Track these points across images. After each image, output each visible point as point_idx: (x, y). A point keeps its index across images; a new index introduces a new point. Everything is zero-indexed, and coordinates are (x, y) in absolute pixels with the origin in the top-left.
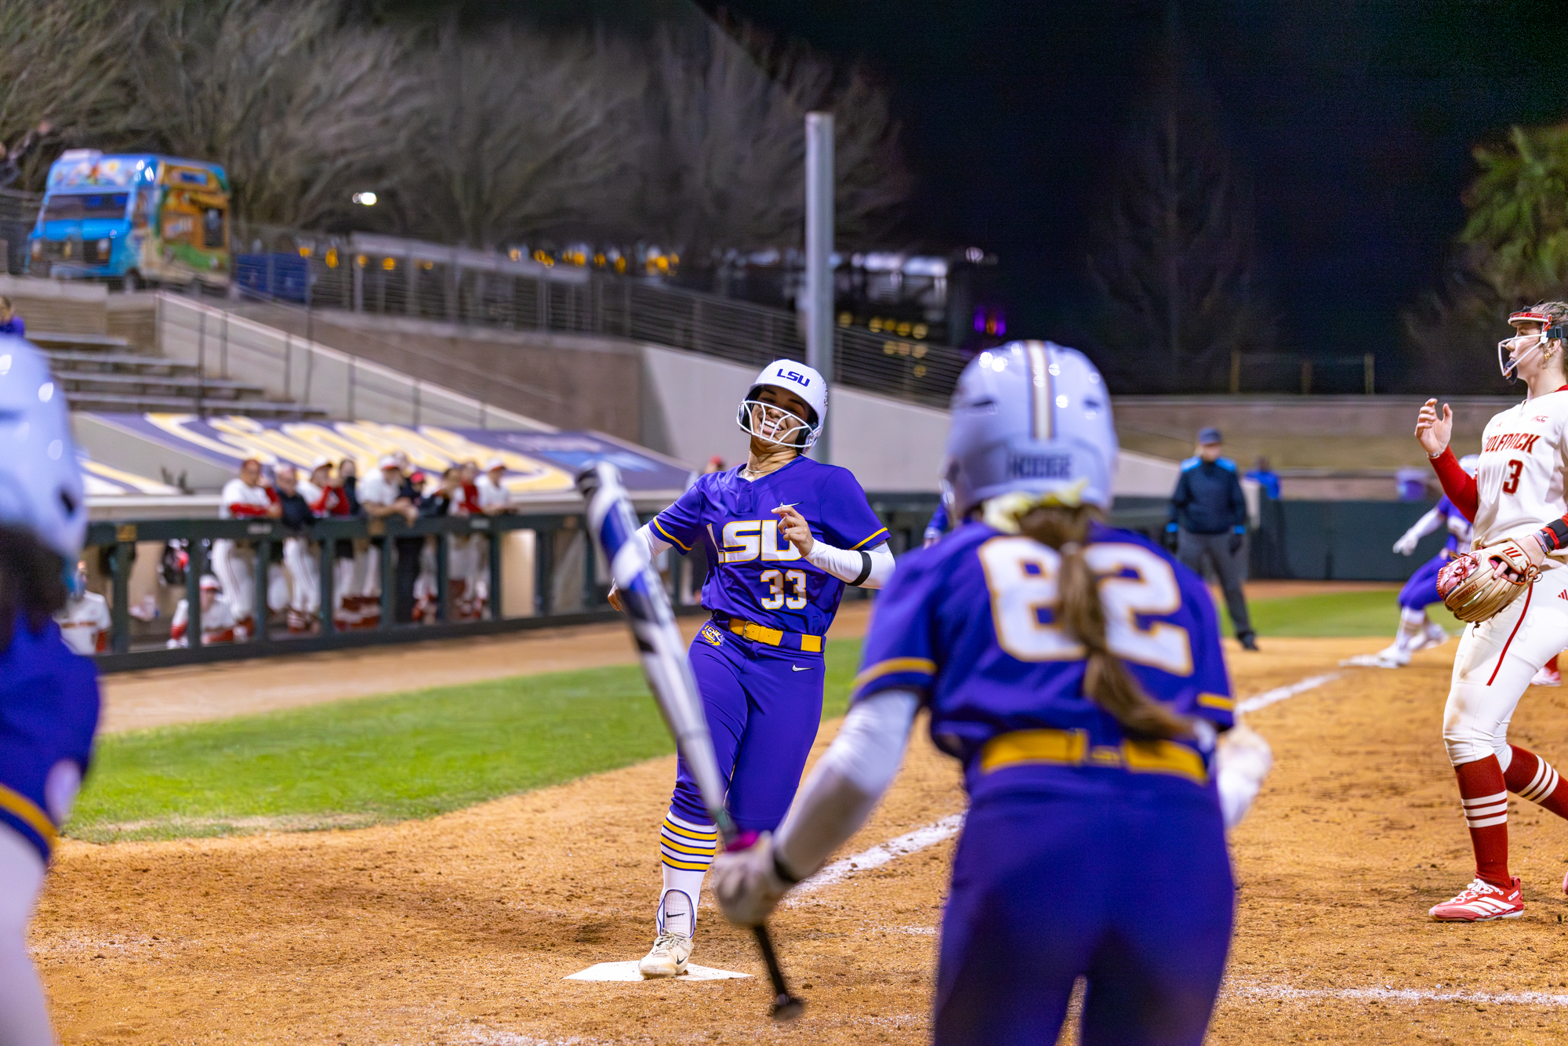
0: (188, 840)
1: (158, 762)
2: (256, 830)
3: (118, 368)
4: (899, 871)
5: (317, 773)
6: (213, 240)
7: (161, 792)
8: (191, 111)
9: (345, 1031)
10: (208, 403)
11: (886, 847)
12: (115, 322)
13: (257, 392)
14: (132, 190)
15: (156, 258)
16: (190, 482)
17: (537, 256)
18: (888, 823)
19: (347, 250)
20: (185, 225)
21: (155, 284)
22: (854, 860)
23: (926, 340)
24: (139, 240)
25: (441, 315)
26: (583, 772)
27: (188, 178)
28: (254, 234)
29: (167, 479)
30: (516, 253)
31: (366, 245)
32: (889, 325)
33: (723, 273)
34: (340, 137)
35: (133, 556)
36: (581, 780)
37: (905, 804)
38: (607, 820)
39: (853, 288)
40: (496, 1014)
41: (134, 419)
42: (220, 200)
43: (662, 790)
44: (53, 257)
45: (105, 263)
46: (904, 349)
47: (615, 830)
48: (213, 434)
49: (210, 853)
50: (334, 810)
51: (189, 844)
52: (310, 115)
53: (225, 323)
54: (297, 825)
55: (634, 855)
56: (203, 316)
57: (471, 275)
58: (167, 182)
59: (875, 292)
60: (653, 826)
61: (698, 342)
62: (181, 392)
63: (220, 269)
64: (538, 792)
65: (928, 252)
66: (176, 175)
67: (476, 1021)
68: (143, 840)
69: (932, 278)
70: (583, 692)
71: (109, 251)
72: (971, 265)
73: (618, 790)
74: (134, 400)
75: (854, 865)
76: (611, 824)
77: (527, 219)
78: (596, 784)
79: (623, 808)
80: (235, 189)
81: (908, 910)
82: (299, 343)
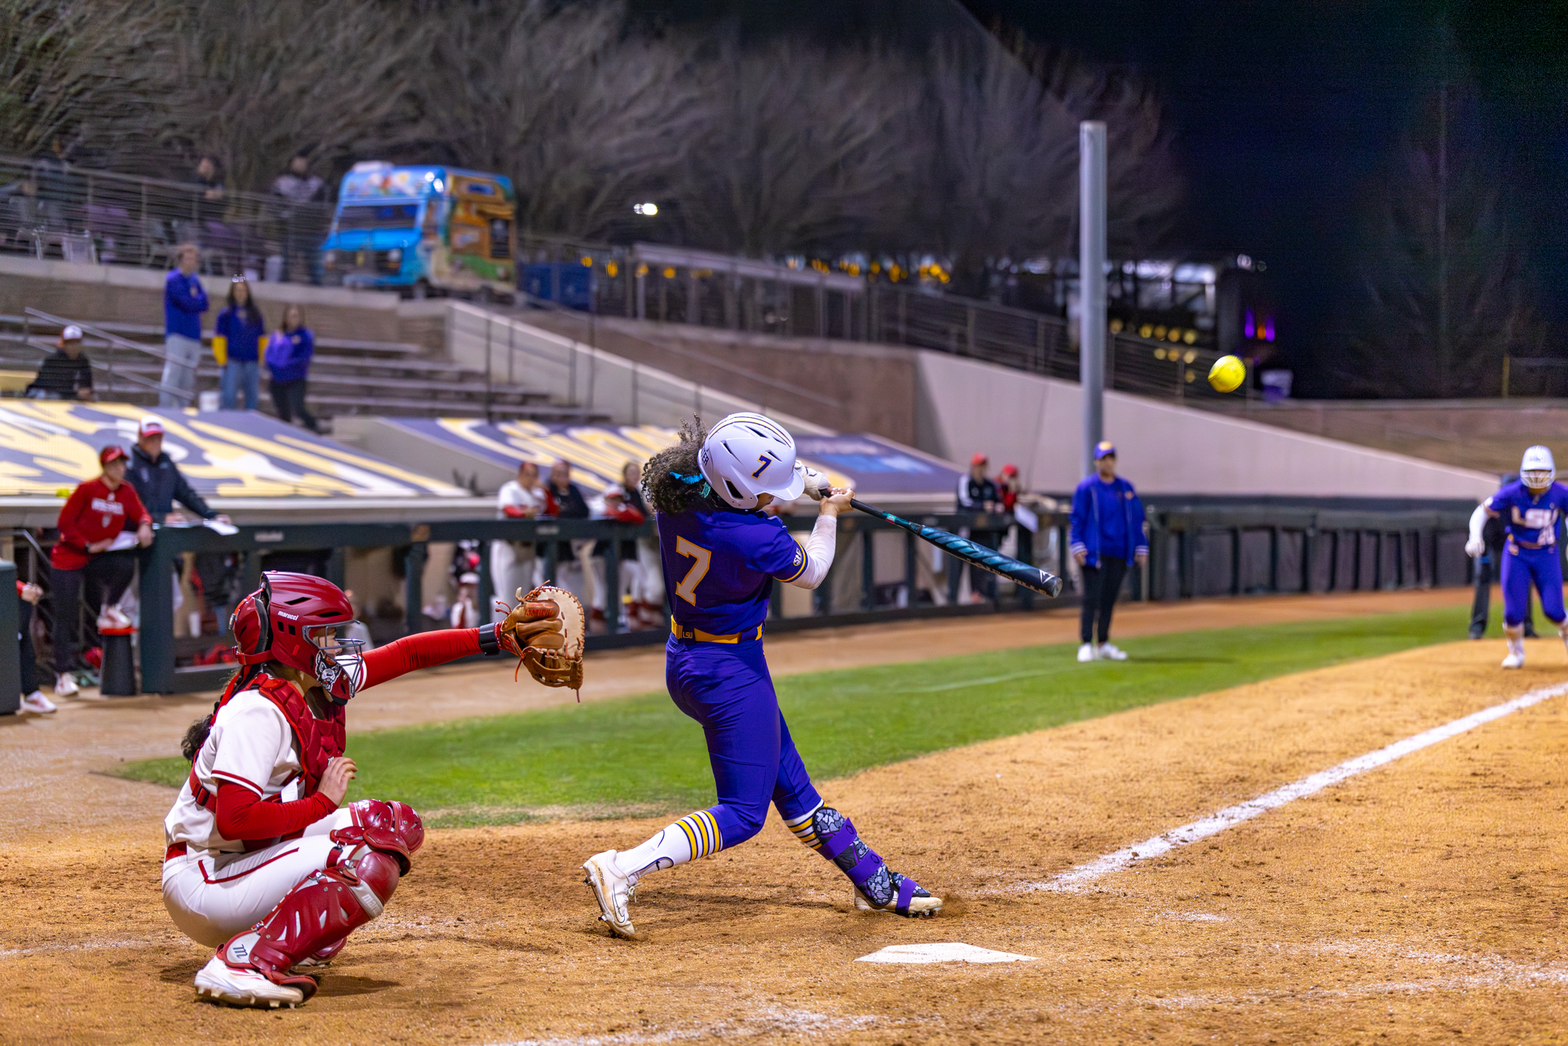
0: (486, 828)
1: (454, 754)
2: (552, 818)
3: (410, 374)
4: (1180, 860)
5: (608, 765)
6: (500, 250)
7: (458, 782)
8: (477, 123)
9: (646, 1007)
10: (496, 408)
11: (1166, 837)
12: (406, 329)
13: (543, 398)
14: (422, 202)
15: (446, 268)
16: (482, 484)
17: (814, 263)
18: (1167, 814)
19: (629, 260)
20: (472, 236)
21: (444, 293)
22: (1135, 849)
23: (1196, 345)
24: (428, 250)
25: (721, 323)
26: (867, 764)
27: (476, 189)
28: (539, 244)
29: (458, 482)
30: (794, 263)
31: (648, 255)
32: (1161, 332)
33: (995, 280)
34: (622, 149)
35: (425, 556)
36: (866, 771)
37: (1184, 796)
38: (892, 810)
39: (1124, 294)
40: (790, 993)
41: (425, 422)
42: (507, 211)
43: (945, 782)
44: (348, 267)
45: (395, 272)
46: (1174, 355)
47: (899, 820)
48: (502, 438)
49: (508, 840)
50: (626, 799)
51: (488, 832)
52: (592, 129)
53: (511, 330)
54: (591, 814)
55: (919, 844)
56: (489, 323)
57: (750, 282)
58: (455, 193)
59: (1145, 300)
60: (936, 816)
61: (971, 347)
62: (470, 397)
63: (506, 279)
64: (823, 782)
65: (1198, 260)
66: (464, 188)
67: (772, 1000)
68: (443, 827)
69: (1203, 285)
70: (863, 689)
71: (400, 261)
72: (1243, 272)
73: (901, 782)
74: (426, 405)
75: (1136, 854)
76: (895, 814)
77: (804, 229)
78: (879, 775)
79: (907, 799)
80: (521, 200)
81: (1189, 897)
82: (583, 349)
